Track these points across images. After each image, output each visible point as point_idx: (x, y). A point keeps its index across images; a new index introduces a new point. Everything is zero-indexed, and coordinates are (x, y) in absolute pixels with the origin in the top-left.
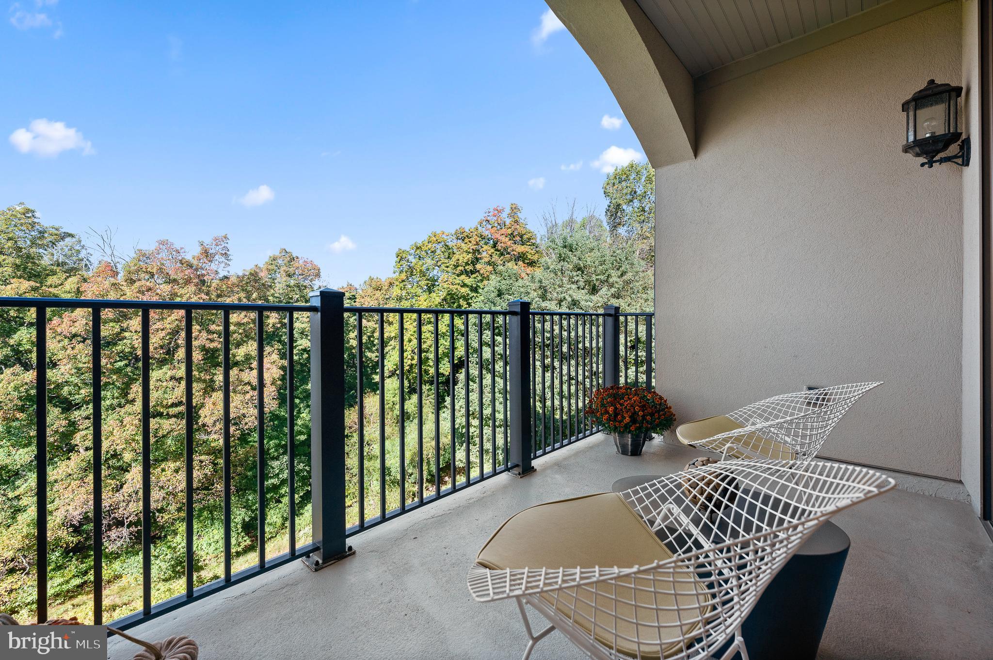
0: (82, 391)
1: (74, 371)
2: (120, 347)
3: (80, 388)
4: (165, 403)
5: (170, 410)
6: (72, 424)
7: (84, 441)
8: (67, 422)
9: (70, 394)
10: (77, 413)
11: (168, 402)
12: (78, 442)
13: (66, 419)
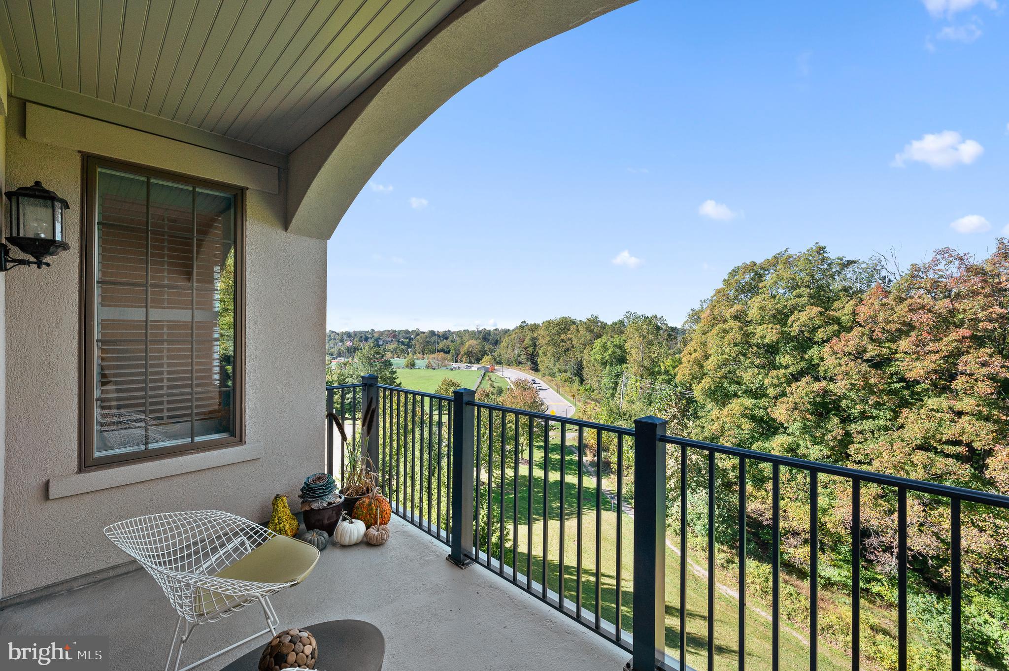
0: (858, 407)
1: (849, 386)
2: (893, 368)
3: (856, 404)
4: (938, 437)
5: (946, 447)
6: (848, 434)
7: (857, 454)
8: (844, 432)
9: (848, 407)
10: (853, 425)
11: (942, 437)
12: (852, 453)
13: (843, 429)
